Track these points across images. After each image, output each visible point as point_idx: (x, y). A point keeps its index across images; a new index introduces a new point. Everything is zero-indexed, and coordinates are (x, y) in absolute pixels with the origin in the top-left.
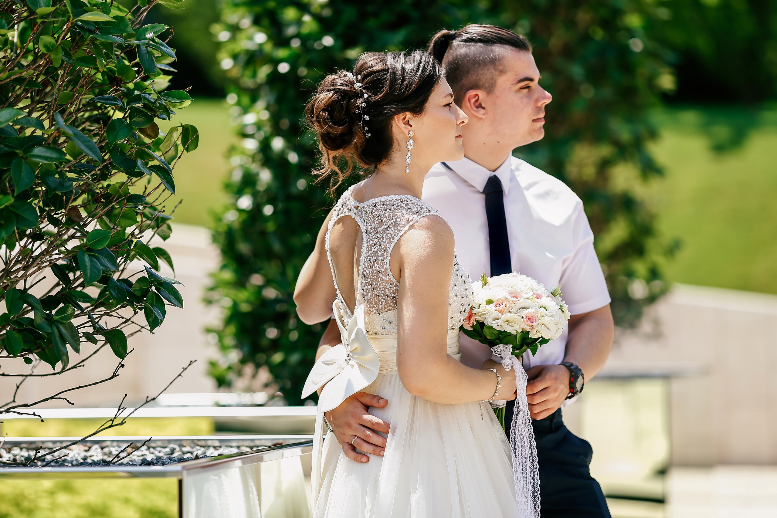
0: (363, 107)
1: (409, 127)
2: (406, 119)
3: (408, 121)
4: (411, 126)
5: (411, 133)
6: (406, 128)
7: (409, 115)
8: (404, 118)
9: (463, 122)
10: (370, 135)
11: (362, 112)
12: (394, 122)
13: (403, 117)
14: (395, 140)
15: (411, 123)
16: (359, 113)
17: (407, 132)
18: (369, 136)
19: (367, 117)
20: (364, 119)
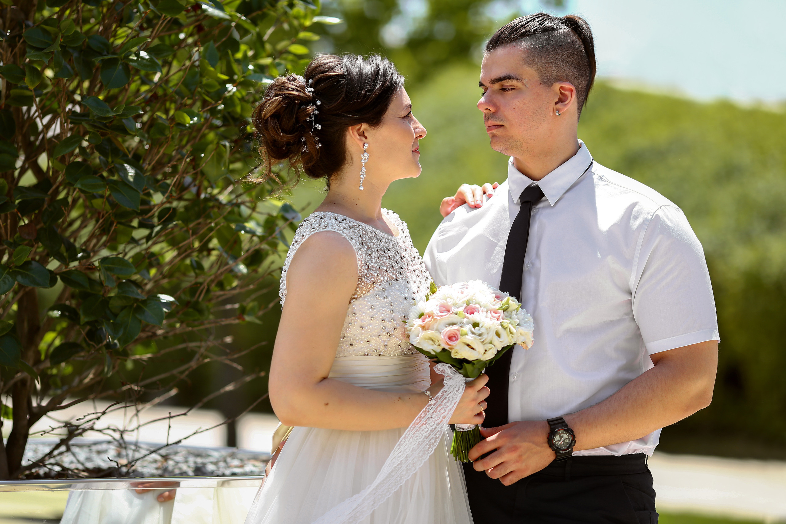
0: (315, 115)
1: (364, 139)
2: (361, 130)
3: (364, 132)
4: (366, 138)
5: (366, 145)
6: (361, 140)
7: (364, 126)
8: (359, 129)
9: (421, 136)
10: (320, 145)
11: (313, 119)
12: (348, 133)
13: (358, 127)
14: (347, 153)
15: (366, 135)
16: (311, 121)
17: (361, 145)
18: (320, 147)
19: (319, 127)
20: (316, 128)
